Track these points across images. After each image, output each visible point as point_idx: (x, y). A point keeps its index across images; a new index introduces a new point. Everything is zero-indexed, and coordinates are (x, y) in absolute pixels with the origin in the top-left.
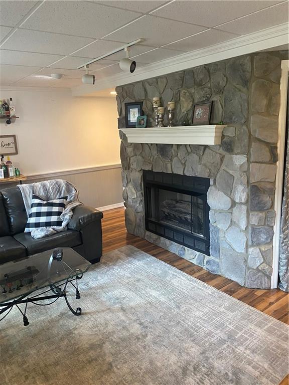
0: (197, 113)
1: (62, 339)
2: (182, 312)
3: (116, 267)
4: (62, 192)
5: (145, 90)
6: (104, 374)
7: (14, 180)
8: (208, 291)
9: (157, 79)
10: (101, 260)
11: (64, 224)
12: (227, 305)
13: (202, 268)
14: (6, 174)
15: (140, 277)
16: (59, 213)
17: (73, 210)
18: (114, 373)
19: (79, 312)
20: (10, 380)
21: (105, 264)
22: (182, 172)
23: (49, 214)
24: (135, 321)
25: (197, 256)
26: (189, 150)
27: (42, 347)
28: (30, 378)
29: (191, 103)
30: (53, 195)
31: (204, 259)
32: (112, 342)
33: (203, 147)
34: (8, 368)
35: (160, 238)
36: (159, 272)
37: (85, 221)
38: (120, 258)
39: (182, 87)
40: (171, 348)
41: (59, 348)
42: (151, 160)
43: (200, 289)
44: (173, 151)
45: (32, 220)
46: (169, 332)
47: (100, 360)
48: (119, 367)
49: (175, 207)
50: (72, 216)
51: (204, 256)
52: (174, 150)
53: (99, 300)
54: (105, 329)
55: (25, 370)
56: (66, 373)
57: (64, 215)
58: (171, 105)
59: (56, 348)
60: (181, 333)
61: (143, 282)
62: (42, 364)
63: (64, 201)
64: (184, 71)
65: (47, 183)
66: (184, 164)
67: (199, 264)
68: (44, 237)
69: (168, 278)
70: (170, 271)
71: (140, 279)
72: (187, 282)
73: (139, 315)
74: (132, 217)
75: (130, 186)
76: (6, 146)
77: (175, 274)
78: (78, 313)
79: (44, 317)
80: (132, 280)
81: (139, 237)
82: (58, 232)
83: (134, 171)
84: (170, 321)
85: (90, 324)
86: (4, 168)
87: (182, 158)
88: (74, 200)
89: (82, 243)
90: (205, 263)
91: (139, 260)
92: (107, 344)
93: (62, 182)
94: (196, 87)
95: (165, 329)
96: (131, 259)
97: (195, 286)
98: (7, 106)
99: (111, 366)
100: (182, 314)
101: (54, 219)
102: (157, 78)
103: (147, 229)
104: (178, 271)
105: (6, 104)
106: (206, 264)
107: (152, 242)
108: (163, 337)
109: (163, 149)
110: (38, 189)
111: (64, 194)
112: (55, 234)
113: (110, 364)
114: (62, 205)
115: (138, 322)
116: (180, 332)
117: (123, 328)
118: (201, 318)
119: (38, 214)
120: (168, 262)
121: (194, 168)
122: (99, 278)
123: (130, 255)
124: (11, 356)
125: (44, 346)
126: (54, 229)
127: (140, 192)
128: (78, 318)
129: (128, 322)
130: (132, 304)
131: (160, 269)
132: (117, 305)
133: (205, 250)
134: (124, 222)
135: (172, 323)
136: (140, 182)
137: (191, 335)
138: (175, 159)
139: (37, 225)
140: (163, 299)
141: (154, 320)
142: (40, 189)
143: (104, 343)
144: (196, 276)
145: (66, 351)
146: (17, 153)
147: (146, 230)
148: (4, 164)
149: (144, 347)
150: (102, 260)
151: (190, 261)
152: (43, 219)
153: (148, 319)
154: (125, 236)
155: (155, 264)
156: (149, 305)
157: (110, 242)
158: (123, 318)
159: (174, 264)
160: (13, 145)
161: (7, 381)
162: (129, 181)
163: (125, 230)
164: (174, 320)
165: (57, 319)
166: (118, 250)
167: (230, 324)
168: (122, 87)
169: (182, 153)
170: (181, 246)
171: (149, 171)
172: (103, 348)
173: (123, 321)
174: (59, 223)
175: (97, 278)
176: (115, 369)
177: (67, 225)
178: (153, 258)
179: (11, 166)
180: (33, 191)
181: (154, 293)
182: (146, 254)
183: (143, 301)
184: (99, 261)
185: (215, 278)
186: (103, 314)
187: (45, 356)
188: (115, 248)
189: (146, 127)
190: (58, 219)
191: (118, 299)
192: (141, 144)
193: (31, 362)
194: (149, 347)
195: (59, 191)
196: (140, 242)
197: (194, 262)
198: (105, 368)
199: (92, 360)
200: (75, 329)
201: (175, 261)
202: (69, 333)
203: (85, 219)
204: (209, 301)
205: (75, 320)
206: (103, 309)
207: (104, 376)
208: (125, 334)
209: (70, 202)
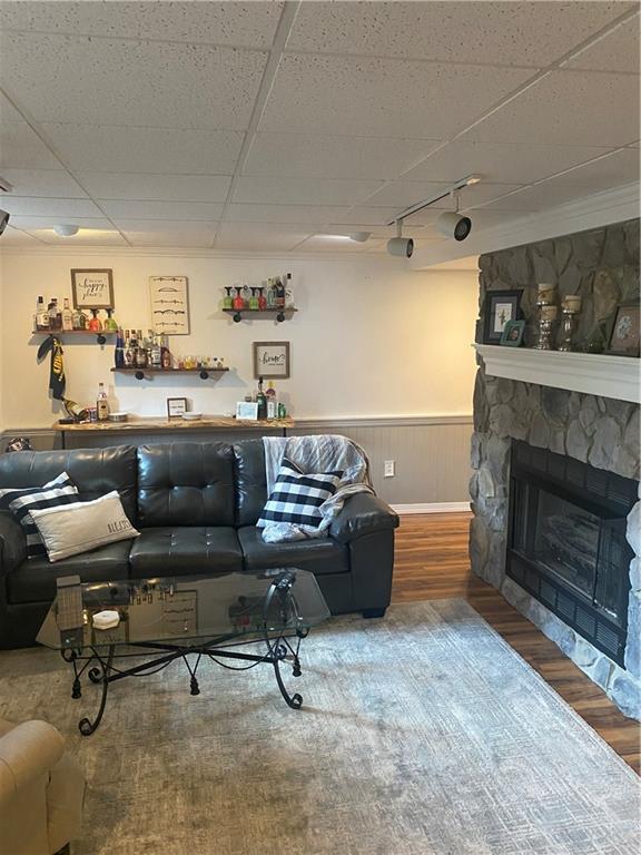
0: (620, 327)
1: (247, 743)
2: (502, 774)
3: (409, 637)
4: (339, 461)
5: (531, 266)
6: (287, 833)
7: (272, 425)
8: (588, 751)
9: (554, 244)
10: (386, 615)
11: (323, 524)
12: (618, 796)
13: (604, 695)
14: (262, 412)
15: (447, 672)
16: (318, 502)
17: (347, 499)
18: (304, 837)
19: (296, 701)
20: (141, 779)
21: (391, 624)
22: (585, 457)
23: (301, 500)
24: (391, 757)
25: (597, 662)
26: (603, 409)
27: (211, 742)
28: (171, 787)
29: (614, 301)
30: (321, 463)
31: (610, 674)
32: (328, 780)
33: (628, 407)
34: (147, 757)
35: (529, 599)
36: (495, 673)
37: (359, 526)
38: (426, 621)
39: (599, 263)
40: (435, 838)
41: (236, 755)
42: (529, 417)
43: (571, 739)
44: (570, 405)
45: (272, 506)
46: (449, 804)
47: (291, 805)
48: (317, 831)
49: (573, 535)
50: (339, 512)
51: (612, 666)
52: (573, 404)
53: (346, 694)
54: (328, 750)
55: (168, 770)
56: (227, 803)
57: (325, 506)
58: (571, 304)
59: (231, 753)
60: (473, 816)
61: (449, 683)
62: (197, 773)
63: (334, 480)
64: (606, 229)
65: (315, 439)
66: (591, 439)
67: (599, 681)
68: (280, 542)
69: (507, 693)
70: (520, 679)
71: (445, 675)
72: (548, 713)
73: (407, 748)
74: (481, 538)
75: (485, 468)
76: (271, 362)
77: (528, 687)
78: (295, 703)
79: (238, 693)
80: (428, 672)
81: (490, 585)
82: (308, 538)
83: (494, 438)
84: (463, 783)
85: (307, 732)
86: (260, 401)
87: (588, 423)
88: (357, 481)
89: (349, 570)
90: (612, 682)
91: (463, 636)
92: (319, 780)
93: (342, 441)
94: (626, 266)
95: (443, 795)
96: (447, 628)
97: (562, 728)
98: (280, 289)
99: (306, 823)
100: (499, 778)
101: (308, 510)
102: (553, 242)
103: (509, 572)
104: (542, 683)
105: (280, 284)
106: (615, 687)
107: (514, 604)
108: (431, 810)
109: (552, 398)
110: (296, 449)
111: (340, 467)
112: (302, 540)
113: (306, 819)
114: (329, 488)
115: (397, 761)
116: (473, 813)
117: (363, 761)
118: (537, 802)
119: (283, 497)
120: (530, 658)
121: (607, 451)
122: (367, 649)
123: (452, 619)
124: (160, 740)
125: (215, 742)
126: (302, 530)
127: (502, 486)
128: (292, 714)
129: (377, 753)
130: (404, 722)
131: (499, 668)
132: (373, 714)
133: (615, 653)
134: (467, 546)
135: (466, 790)
136: (503, 462)
137: (494, 829)
138: (573, 424)
139: (278, 517)
140: (472, 732)
141: (430, 769)
142: (299, 449)
143: (314, 776)
144: (579, 708)
145: (245, 764)
146: (287, 376)
147: (507, 573)
148: (262, 393)
149: (383, 815)
150: (390, 615)
151: (582, 668)
152: (289, 508)
153: (420, 762)
154: (462, 576)
155: (495, 654)
156: (435, 735)
157: (424, 582)
158: (372, 743)
159: (541, 666)
160: (282, 361)
161: (136, 779)
162: (483, 456)
163: (466, 564)
164: (473, 785)
165: (256, 702)
166: (431, 604)
167: (600, 841)
168: (491, 256)
169: (586, 414)
170: (569, 628)
171: (521, 441)
172: (309, 785)
173: (369, 749)
174: (315, 521)
175: (363, 647)
176: (310, 833)
177: (329, 527)
178: (499, 639)
179: (273, 400)
180: (285, 452)
181: (459, 714)
182: (487, 626)
183: (428, 722)
184: (382, 615)
185: (624, 726)
186: (339, 722)
187: (208, 760)
188: (426, 597)
189: (520, 346)
190: (314, 512)
191: (381, 701)
192: (514, 381)
193: (183, 762)
194: (392, 818)
195: (333, 458)
196: (488, 598)
197: (591, 673)
198: (293, 821)
199: (278, 799)
200: (278, 731)
201: (545, 659)
202: (265, 735)
203: (359, 522)
204: (577, 773)
205: (285, 715)
206: (344, 711)
207: (284, 836)
208: (360, 773)
209: (350, 482)
